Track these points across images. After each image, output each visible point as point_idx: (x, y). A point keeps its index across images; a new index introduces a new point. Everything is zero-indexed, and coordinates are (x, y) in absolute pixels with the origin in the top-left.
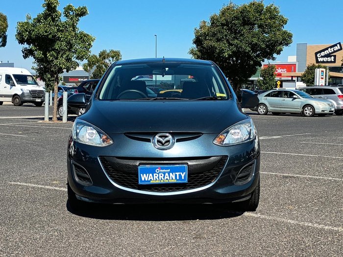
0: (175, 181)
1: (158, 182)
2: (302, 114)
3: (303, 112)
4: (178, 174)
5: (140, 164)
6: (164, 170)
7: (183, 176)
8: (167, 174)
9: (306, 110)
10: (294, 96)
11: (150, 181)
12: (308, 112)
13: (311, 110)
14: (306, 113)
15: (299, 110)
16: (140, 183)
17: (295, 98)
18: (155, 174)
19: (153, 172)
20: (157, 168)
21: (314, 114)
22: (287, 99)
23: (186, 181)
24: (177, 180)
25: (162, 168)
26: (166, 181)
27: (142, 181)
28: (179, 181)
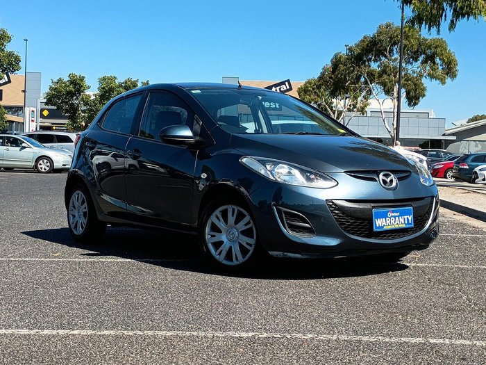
0: (404, 226)
1: (390, 227)
2: (35, 170)
3: (36, 166)
4: (406, 217)
5: (374, 207)
6: (395, 214)
7: (410, 219)
8: (397, 218)
9: (40, 164)
10: (23, 145)
11: (383, 227)
12: (44, 166)
13: (48, 164)
14: (41, 168)
15: (30, 164)
16: (375, 230)
17: (25, 147)
18: (387, 219)
19: (385, 216)
20: (389, 211)
21: (53, 170)
22: (11, 148)
23: (413, 225)
24: (406, 224)
25: (393, 212)
26: (397, 226)
27: (377, 228)
28: (407, 226)
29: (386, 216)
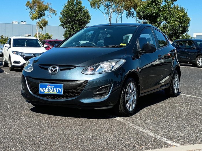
1: (48, 93)
4: (58, 89)
6: (51, 87)
7: (60, 90)
8: (52, 89)
11: (44, 92)
18: (47, 89)
20: (48, 85)
23: (62, 94)
24: (57, 93)
25: (50, 85)
26: (52, 93)
27: (40, 92)
28: (58, 94)
29: (46, 87)
